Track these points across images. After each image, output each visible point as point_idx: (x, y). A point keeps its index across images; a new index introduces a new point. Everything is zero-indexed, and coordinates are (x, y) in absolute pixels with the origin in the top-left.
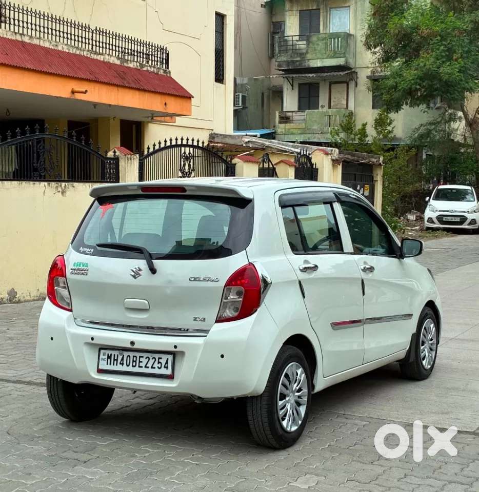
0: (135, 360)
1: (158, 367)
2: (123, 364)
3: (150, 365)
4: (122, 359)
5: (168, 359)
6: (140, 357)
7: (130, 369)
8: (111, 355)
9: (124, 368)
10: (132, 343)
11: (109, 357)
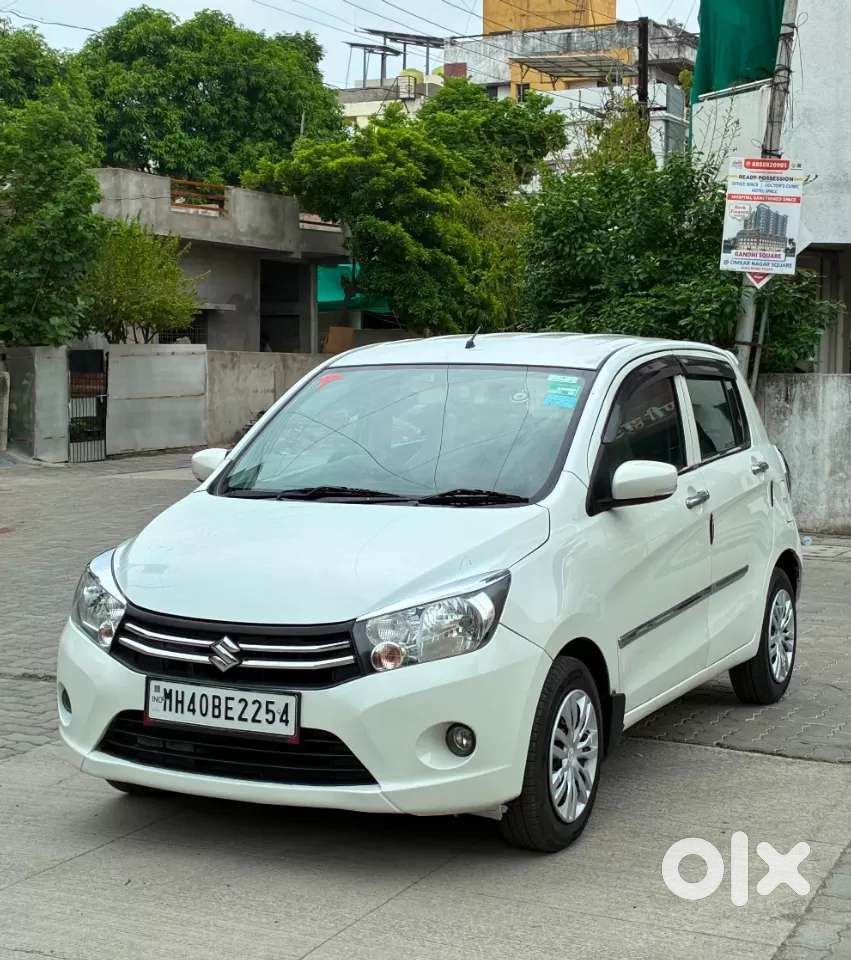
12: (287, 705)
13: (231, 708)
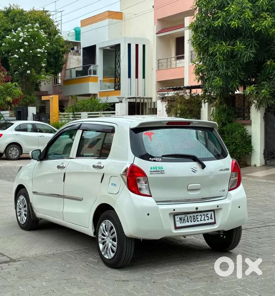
0: (194, 218)
1: (207, 219)
2: (188, 222)
3: (202, 219)
4: (188, 219)
5: (211, 214)
6: (197, 216)
7: (193, 223)
8: (181, 217)
9: (190, 224)
10: (197, 208)
11: (181, 219)
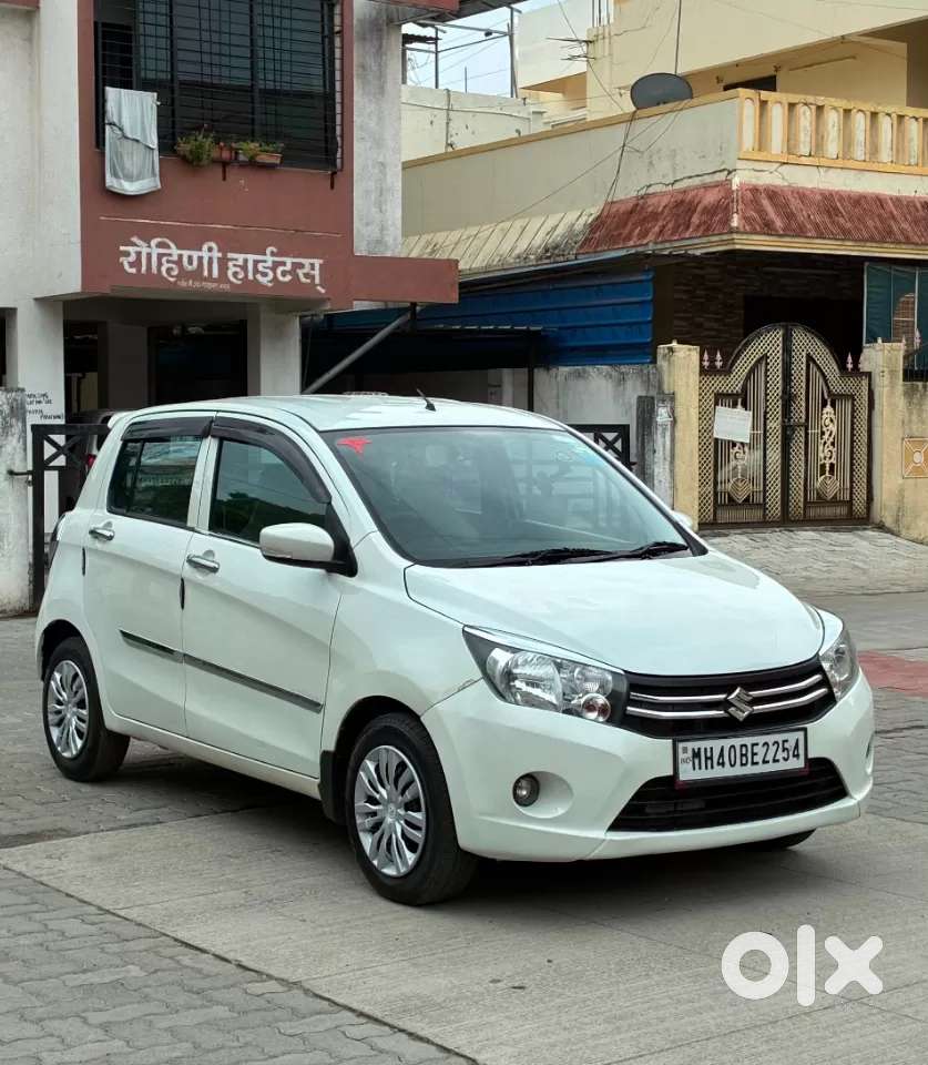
12: (797, 740)
13: (756, 754)
